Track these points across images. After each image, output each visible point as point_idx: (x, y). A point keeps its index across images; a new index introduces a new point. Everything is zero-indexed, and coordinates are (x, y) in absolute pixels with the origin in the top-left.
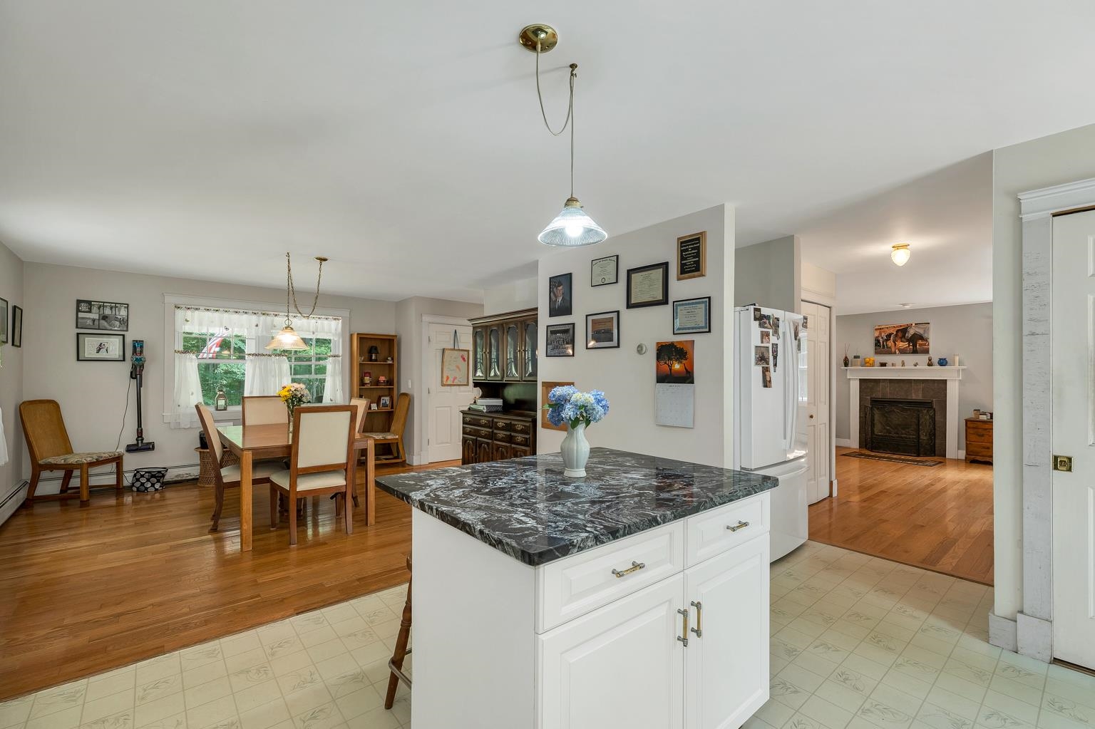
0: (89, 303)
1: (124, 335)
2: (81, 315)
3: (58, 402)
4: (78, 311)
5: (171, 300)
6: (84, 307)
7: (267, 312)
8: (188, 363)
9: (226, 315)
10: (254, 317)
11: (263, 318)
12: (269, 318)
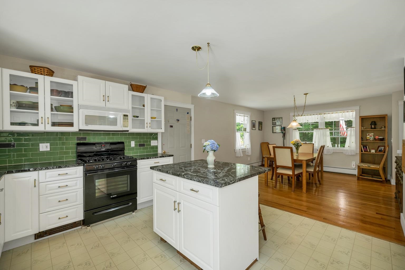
0: (274, 118)
1: (281, 126)
2: (273, 122)
3: (269, 142)
4: (273, 121)
5: (292, 114)
6: (274, 120)
7: (321, 113)
8: (296, 132)
9: (307, 116)
10: (316, 116)
11: (319, 115)
12: (322, 115)
